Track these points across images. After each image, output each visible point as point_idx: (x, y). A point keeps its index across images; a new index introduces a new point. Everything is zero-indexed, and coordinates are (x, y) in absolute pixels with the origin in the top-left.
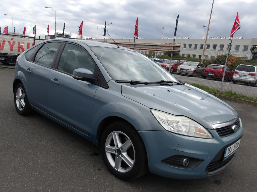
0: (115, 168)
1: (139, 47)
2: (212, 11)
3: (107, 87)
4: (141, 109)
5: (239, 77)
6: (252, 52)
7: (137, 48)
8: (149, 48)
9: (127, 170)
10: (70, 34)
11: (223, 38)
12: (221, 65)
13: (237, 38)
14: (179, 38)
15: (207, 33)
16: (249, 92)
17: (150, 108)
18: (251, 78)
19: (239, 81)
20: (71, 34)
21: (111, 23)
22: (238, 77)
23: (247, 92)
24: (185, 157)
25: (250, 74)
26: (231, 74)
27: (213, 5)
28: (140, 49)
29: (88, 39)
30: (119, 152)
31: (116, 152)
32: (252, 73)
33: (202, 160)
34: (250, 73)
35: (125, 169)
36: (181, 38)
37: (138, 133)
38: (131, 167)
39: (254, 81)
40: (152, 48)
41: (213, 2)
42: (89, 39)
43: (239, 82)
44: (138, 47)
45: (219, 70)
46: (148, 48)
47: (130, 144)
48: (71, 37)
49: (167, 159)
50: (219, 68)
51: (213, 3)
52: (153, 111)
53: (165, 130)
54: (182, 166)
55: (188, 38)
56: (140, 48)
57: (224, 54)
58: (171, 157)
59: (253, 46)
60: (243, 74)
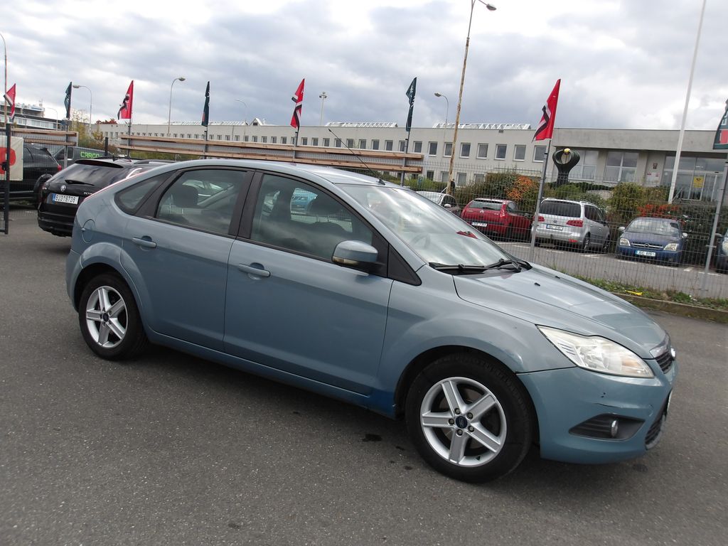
0: (451, 460)
1: (309, 159)
2: (465, 60)
3: (416, 281)
4: (516, 328)
5: (546, 231)
6: (555, 162)
7: (304, 161)
8: (340, 162)
9: (485, 460)
10: (41, 105)
11: (484, 126)
12: (501, 201)
13: (517, 127)
14: (373, 124)
15: (458, 118)
16: (593, 269)
17: (536, 325)
18: (574, 231)
19: (546, 239)
20: (43, 106)
21: (182, 80)
22: (543, 230)
23: (590, 270)
24: (614, 417)
25: (570, 223)
26: (525, 222)
27: (467, 45)
28: (314, 162)
29: (103, 123)
30: (461, 424)
31: (452, 424)
32: (575, 219)
33: (640, 421)
34: (572, 219)
35: (478, 459)
36: (377, 124)
37: (517, 377)
38: (495, 451)
39: (580, 238)
40: (347, 162)
41: (468, 38)
42: (106, 123)
43: (546, 242)
44: (307, 159)
45: (496, 213)
46: (336, 161)
47: (493, 403)
48: (45, 117)
49: (583, 424)
50: (498, 208)
51: (468, 41)
52: (545, 331)
53: (577, 366)
54: (609, 436)
55: (396, 126)
56: (315, 159)
57: (501, 172)
58: (590, 421)
59: (558, 148)
60: (555, 222)
